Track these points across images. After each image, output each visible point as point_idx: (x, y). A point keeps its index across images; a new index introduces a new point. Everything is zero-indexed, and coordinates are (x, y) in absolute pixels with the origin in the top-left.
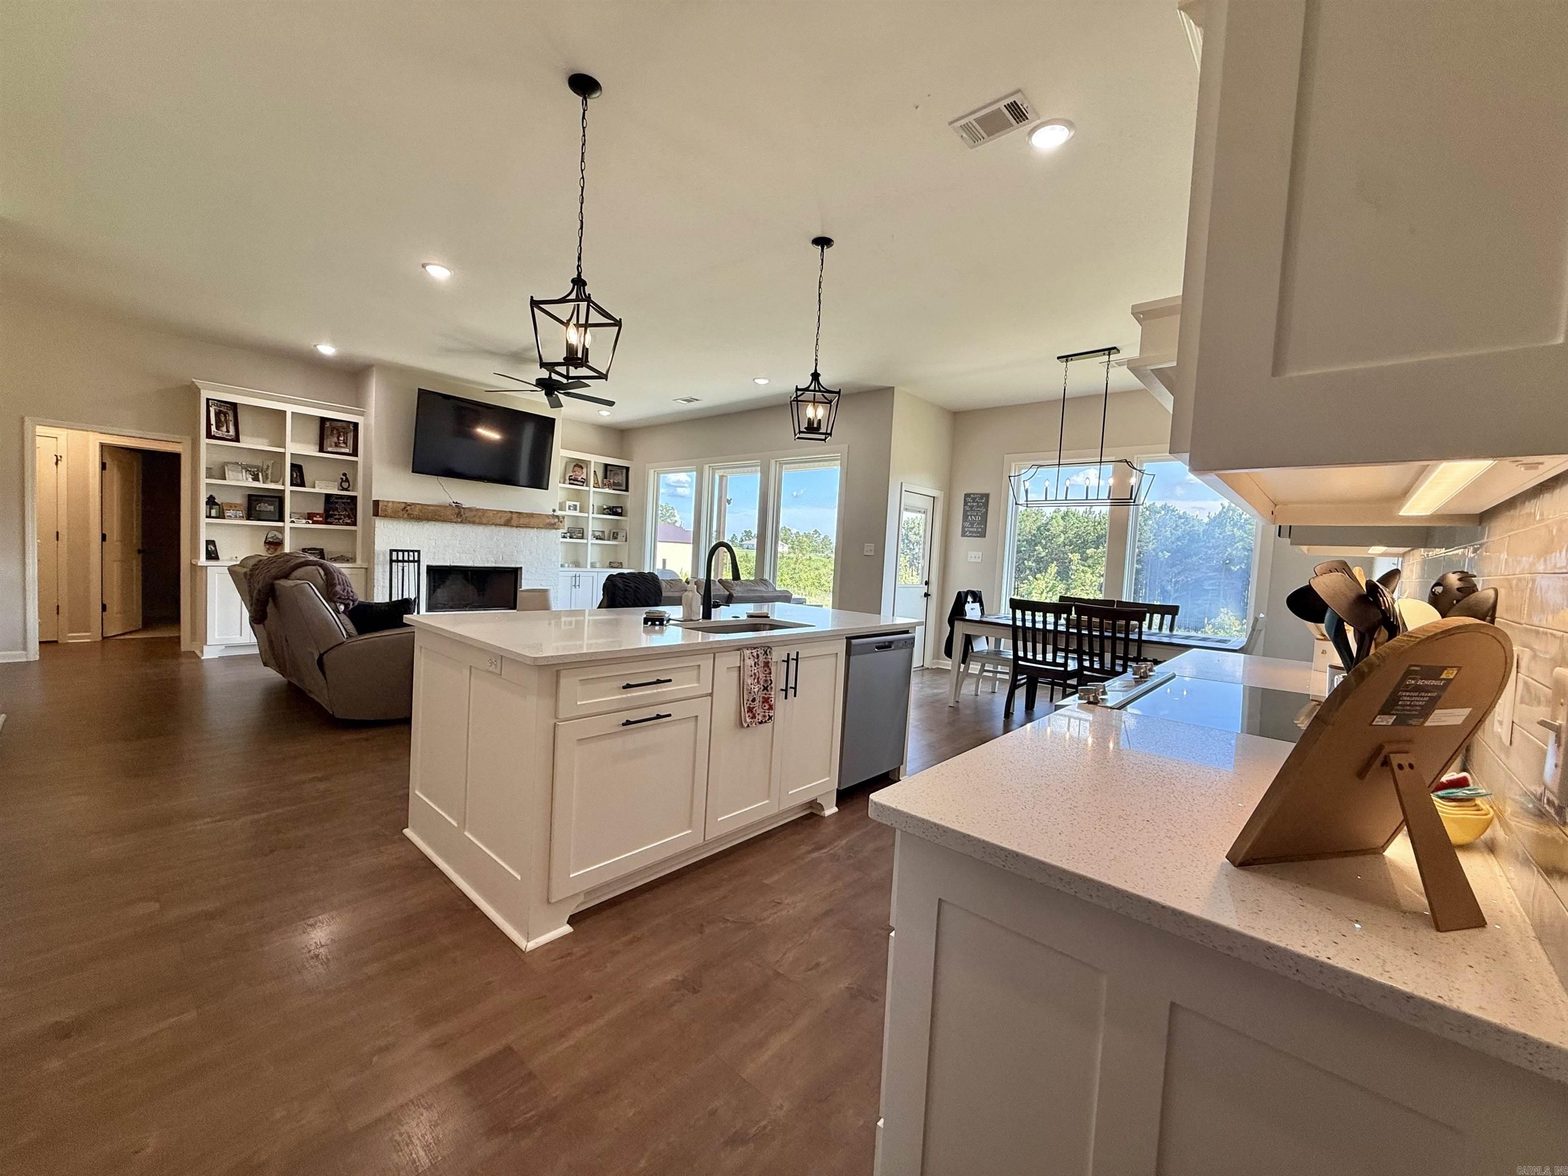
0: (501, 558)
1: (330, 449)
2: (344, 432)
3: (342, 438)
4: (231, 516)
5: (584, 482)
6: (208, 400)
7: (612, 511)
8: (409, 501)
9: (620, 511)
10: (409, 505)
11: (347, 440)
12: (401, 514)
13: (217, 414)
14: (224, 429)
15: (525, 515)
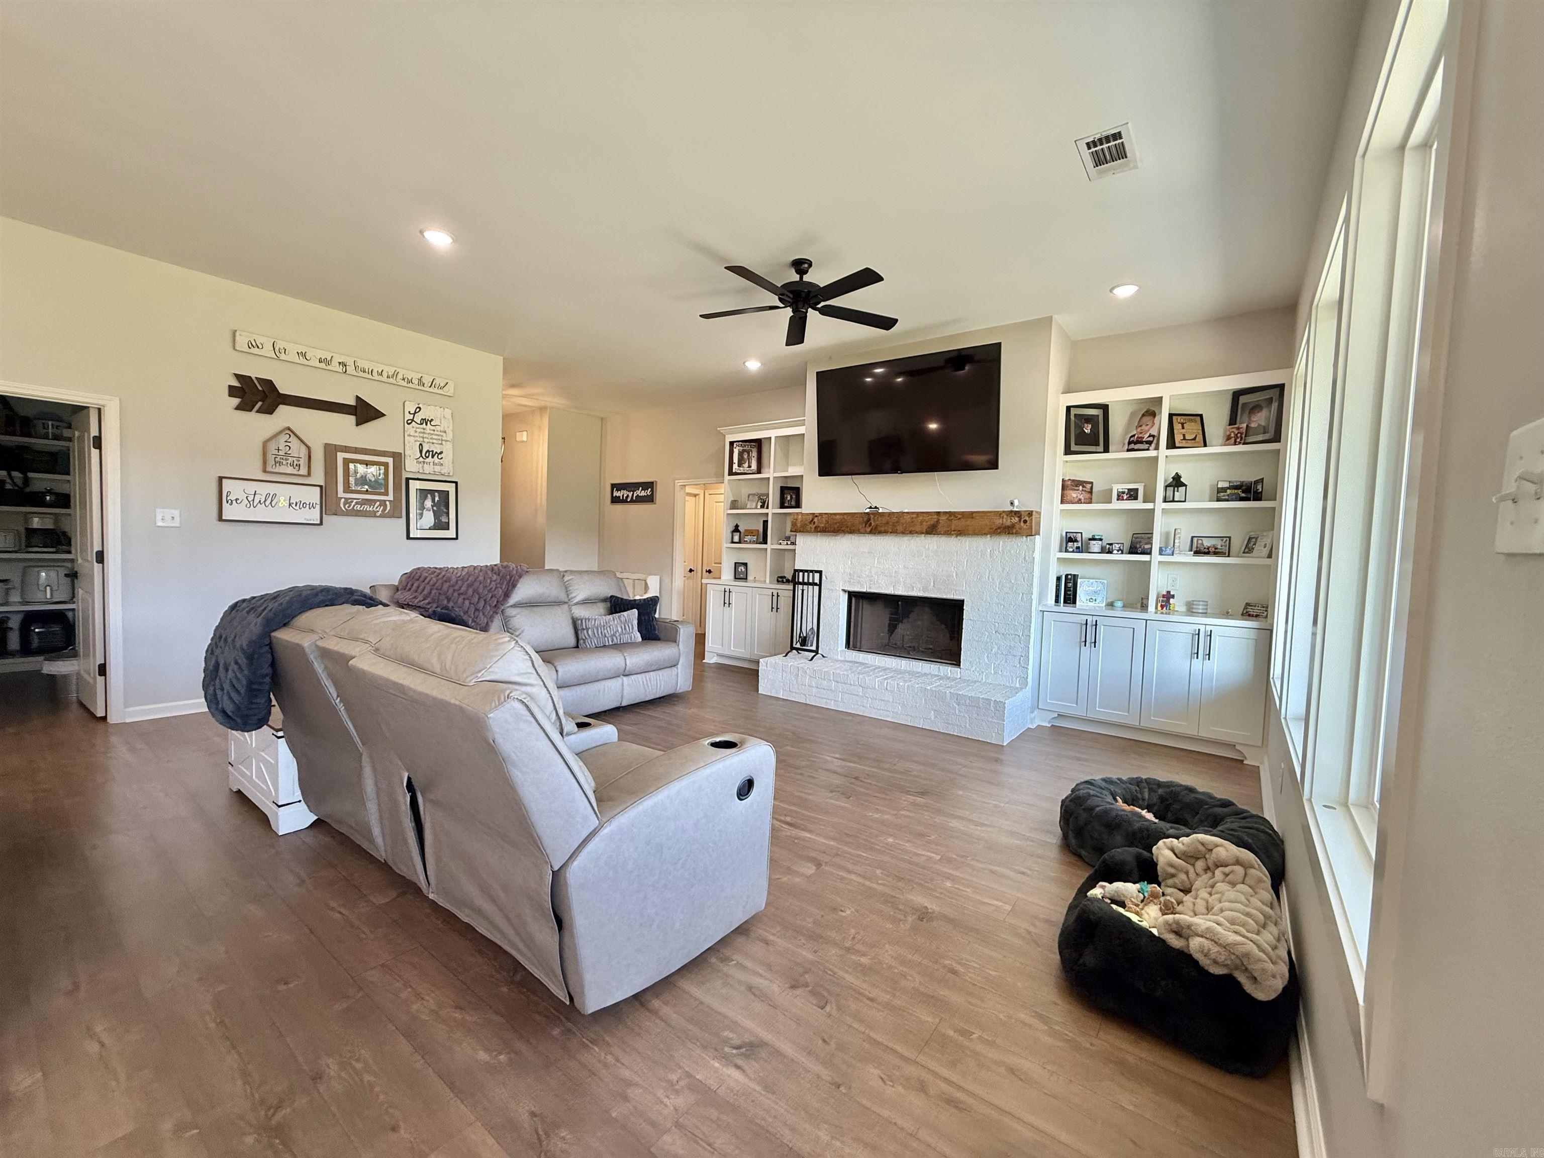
0: (932, 584)
5: (1151, 442)
7: (1244, 491)
8: (817, 511)
9: (1262, 490)
10: (816, 516)
12: (808, 528)
13: (741, 454)
14: (746, 465)
15: (959, 516)
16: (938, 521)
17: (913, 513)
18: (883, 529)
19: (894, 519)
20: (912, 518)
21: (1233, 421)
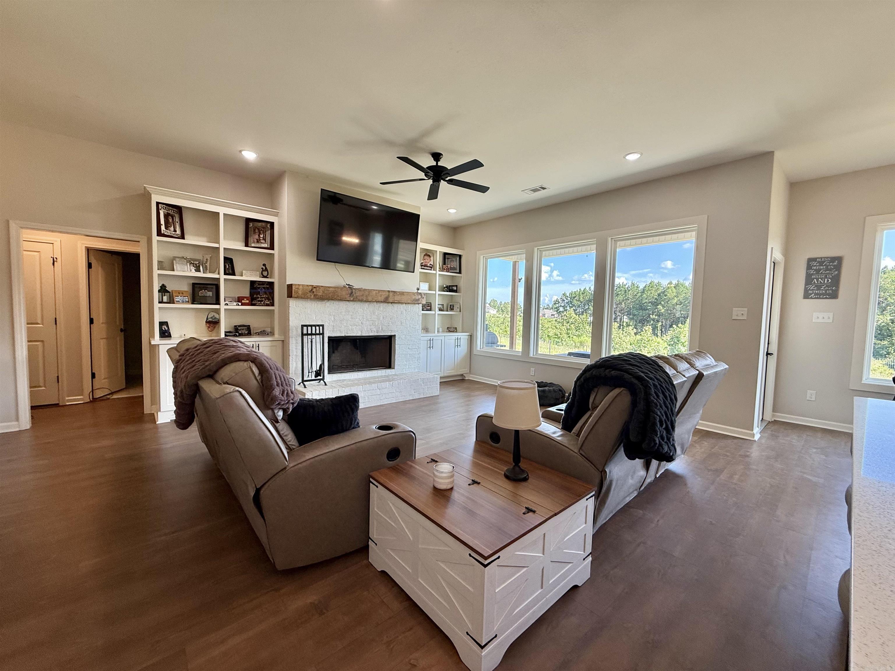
0: (381, 328)
1: (253, 245)
2: (263, 231)
3: (262, 236)
4: (179, 301)
5: (432, 267)
6: (158, 204)
7: (449, 289)
8: (315, 284)
9: (456, 289)
10: (315, 288)
11: (265, 237)
12: (309, 295)
13: (166, 216)
14: (172, 229)
15: (398, 294)
16: (389, 296)
17: (377, 290)
18: (360, 298)
19: (367, 293)
20: (376, 293)
21: (444, 263)
